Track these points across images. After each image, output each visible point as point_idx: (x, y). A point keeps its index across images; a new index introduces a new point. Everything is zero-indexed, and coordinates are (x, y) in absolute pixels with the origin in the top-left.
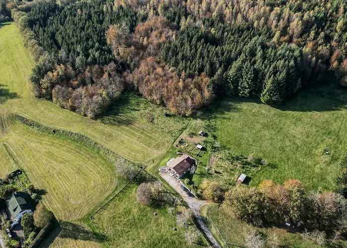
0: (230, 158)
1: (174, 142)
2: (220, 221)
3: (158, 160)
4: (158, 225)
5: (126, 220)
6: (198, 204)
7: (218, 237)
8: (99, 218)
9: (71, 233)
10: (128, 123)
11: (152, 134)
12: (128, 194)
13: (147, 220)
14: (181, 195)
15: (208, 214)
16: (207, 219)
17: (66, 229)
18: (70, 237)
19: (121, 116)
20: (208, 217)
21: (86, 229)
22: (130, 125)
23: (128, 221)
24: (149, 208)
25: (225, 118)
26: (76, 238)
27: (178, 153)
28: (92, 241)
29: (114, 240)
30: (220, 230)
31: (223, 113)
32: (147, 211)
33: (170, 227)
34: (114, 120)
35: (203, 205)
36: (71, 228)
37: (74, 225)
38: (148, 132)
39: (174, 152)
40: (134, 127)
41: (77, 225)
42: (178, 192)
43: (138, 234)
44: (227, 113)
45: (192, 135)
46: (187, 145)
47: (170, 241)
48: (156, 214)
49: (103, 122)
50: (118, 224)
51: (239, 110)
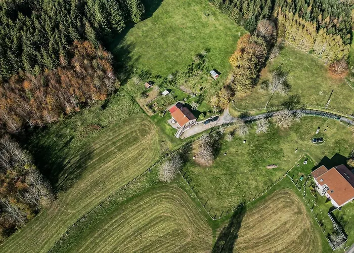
0: (188, 75)
1: (145, 113)
2: (247, 105)
3: (163, 136)
4: (237, 155)
5: (225, 183)
6: (226, 116)
7: (258, 112)
8: (216, 210)
9: (228, 242)
10: (87, 156)
11: (122, 134)
12: (194, 176)
13: (229, 163)
14: (213, 126)
15: (239, 111)
16: (242, 114)
17: (222, 249)
18: (233, 244)
19: (69, 162)
20: (242, 112)
21: (227, 225)
22: (92, 155)
23: (227, 181)
24: (218, 158)
25: (137, 60)
26: (236, 237)
27: (162, 115)
28: (242, 219)
29: (244, 196)
30: (255, 108)
31: (130, 58)
32: (220, 161)
33: (242, 145)
34: (71, 173)
35: (228, 113)
36: (222, 243)
37: (220, 239)
38: (116, 137)
39: (160, 118)
40: (98, 151)
41: (220, 236)
42: (210, 127)
43: (242, 173)
44: (130, 55)
45: (144, 94)
46: (156, 103)
47: (254, 148)
48: (226, 153)
49: (67, 189)
50: (228, 191)
51: (133, 45)
